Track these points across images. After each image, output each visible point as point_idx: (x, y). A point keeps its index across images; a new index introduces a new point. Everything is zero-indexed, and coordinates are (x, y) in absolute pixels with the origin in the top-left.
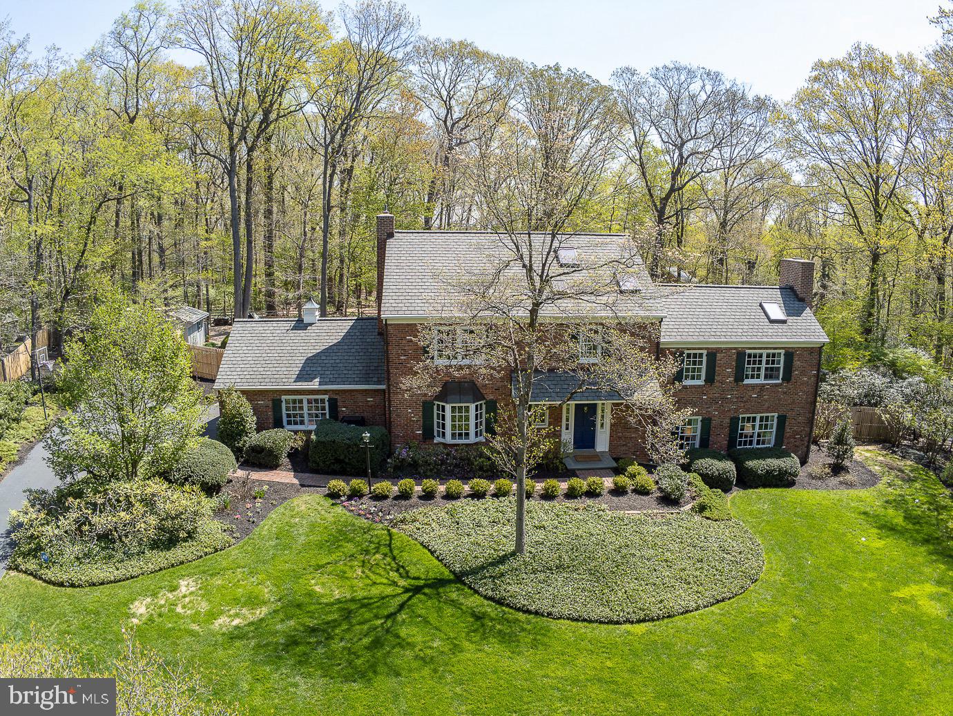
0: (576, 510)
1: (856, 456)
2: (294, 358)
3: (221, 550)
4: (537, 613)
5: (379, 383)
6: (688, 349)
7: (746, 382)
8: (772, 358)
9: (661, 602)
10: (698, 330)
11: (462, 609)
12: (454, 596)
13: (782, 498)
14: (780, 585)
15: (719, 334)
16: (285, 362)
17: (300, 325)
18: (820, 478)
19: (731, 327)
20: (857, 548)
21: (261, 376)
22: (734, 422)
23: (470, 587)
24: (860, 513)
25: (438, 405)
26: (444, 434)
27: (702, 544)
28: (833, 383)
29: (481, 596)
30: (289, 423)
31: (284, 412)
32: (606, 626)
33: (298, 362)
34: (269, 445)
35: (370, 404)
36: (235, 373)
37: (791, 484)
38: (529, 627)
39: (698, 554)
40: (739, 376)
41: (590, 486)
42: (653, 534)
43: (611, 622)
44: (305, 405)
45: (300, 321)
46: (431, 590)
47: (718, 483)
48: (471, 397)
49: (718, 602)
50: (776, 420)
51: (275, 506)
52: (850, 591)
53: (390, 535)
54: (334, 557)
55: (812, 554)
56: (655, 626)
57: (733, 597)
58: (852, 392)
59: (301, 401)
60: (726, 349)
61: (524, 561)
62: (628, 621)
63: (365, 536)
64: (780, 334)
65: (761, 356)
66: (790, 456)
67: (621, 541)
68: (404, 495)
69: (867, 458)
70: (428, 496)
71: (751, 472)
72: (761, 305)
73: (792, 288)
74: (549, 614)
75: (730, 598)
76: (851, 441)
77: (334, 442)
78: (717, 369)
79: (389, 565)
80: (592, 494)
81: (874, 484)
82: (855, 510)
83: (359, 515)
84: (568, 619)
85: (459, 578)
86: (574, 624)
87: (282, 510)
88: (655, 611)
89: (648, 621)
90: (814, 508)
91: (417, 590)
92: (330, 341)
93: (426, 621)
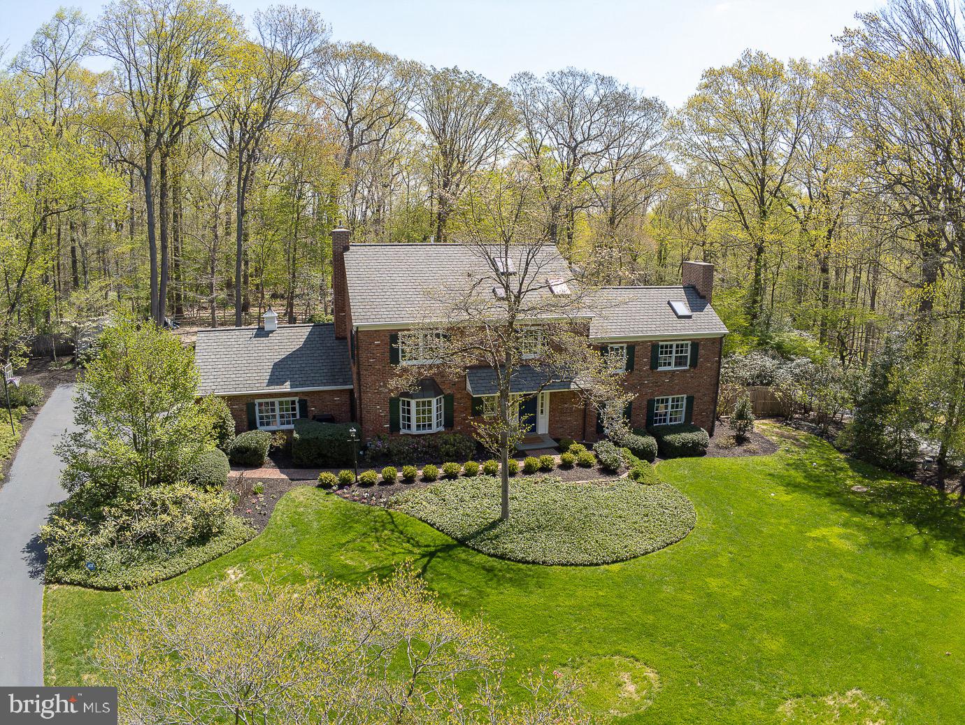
0: (535, 483)
1: (755, 430)
2: (262, 364)
3: (249, 540)
4: (534, 563)
5: (345, 383)
6: (612, 343)
7: (660, 369)
8: (680, 348)
9: (626, 547)
10: (619, 327)
11: (474, 566)
12: (463, 556)
13: (699, 465)
14: (712, 531)
15: (636, 329)
16: (254, 368)
17: (262, 333)
18: (726, 448)
19: (646, 323)
20: (770, 501)
21: (234, 383)
22: (651, 404)
23: (474, 549)
24: (766, 475)
25: (404, 401)
26: (409, 426)
27: (644, 503)
28: (727, 366)
29: (485, 554)
30: (262, 424)
31: (257, 414)
32: (589, 568)
33: (267, 367)
34: (253, 445)
35: (337, 402)
36: (209, 381)
37: (703, 454)
38: (531, 573)
39: (643, 511)
40: (654, 364)
41: (543, 463)
42: (603, 498)
43: (592, 565)
44: (277, 407)
45: (261, 329)
46: (443, 554)
47: (644, 454)
48: (433, 392)
49: (668, 545)
50: (685, 400)
51: (276, 500)
52: (771, 532)
53: (389, 514)
54: (351, 536)
55: (733, 507)
56: (625, 565)
57: (679, 541)
58: (745, 374)
59: (273, 404)
60: (642, 342)
61: (511, 525)
62: (605, 563)
63: (369, 517)
64: (687, 328)
65: (671, 346)
66: (700, 430)
67: (581, 505)
68: (388, 481)
69: (764, 430)
70: (409, 480)
71: (669, 444)
72: (669, 303)
73: (694, 287)
74: (544, 563)
75: (676, 542)
76: (752, 416)
77: (317, 438)
78: (635, 359)
79: (400, 538)
80: (545, 469)
81: (774, 451)
82: (761, 472)
83: (355, 501)
84: (559, 565)
85: (462, 542)
86: (565, 568)
87: (285, 502)
88: (623, 554)
89: (619, 561)
90: (726, 472)
91: (432, 555)
92: (293, 347)
93: (450, 577)
